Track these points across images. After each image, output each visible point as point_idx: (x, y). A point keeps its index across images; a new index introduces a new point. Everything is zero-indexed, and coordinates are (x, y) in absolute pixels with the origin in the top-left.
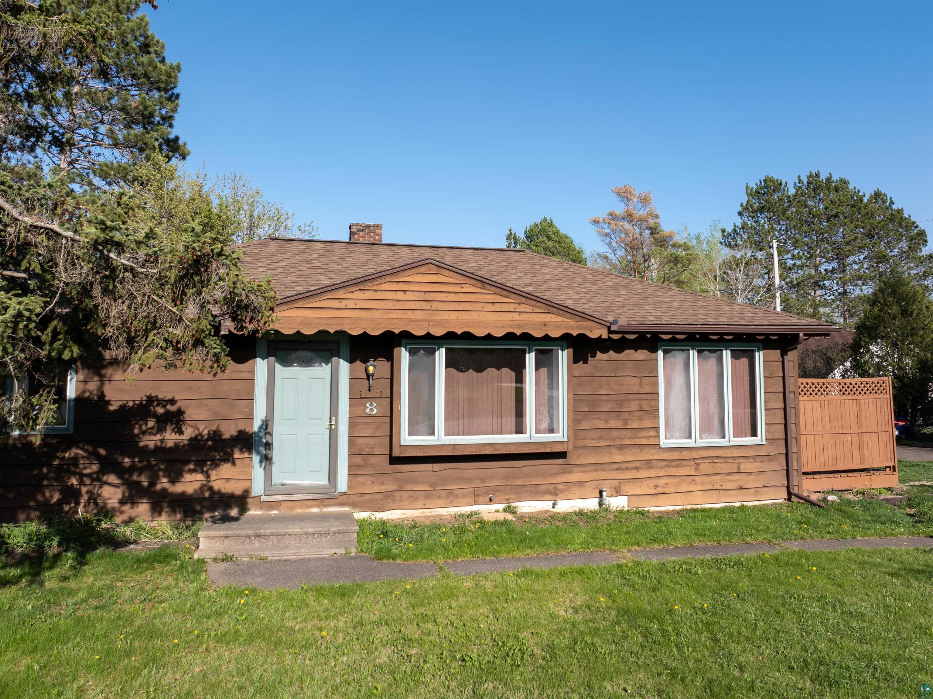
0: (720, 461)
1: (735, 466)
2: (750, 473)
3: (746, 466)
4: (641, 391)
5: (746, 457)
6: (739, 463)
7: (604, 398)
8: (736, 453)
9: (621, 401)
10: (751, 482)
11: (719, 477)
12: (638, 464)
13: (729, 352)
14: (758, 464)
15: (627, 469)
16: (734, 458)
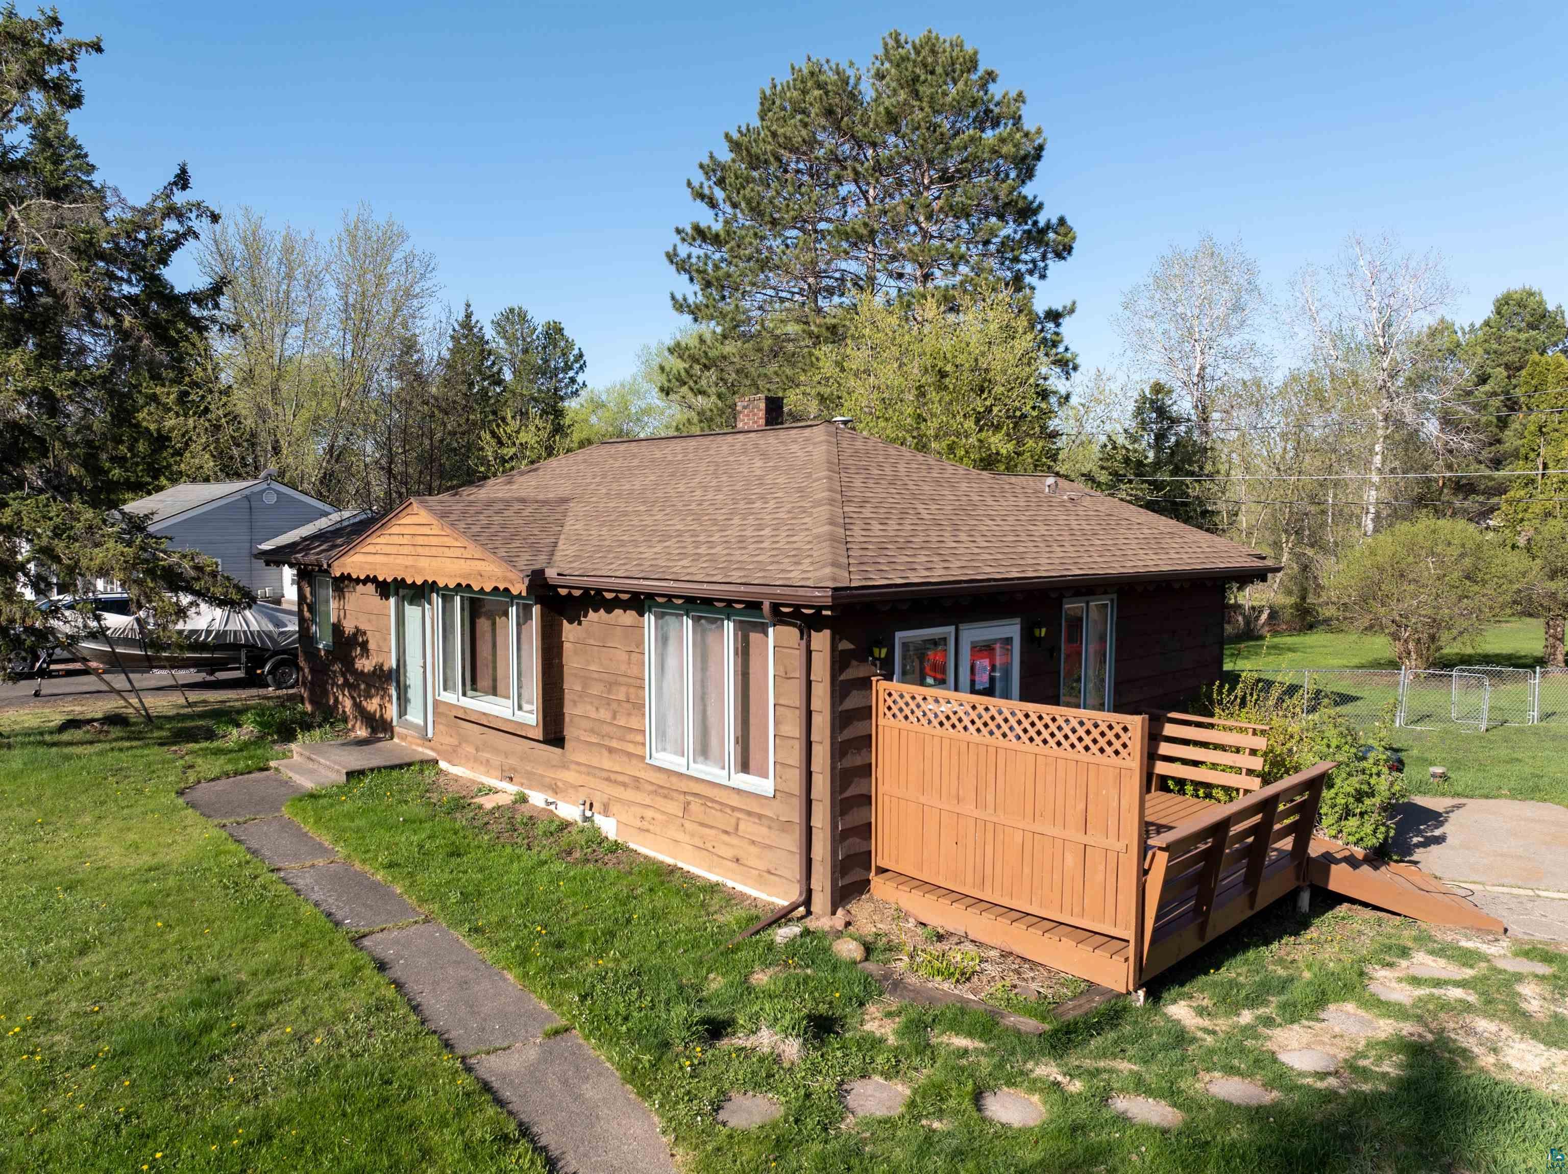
0: (715, 805)
1: (733, 821)
2: (753, 842)
3: (748, 827)
4: (629, 673)
5: (749, 813)
6: (738, 819)
7: (596, 675)
8: (735, 801)
9: (611, 684)
10: (752, 856)
11: (712, 832)
12: (626, 779)
13: (731, 625)
14: (764, 830)
15: (615, 782)
16: (734, 809)
